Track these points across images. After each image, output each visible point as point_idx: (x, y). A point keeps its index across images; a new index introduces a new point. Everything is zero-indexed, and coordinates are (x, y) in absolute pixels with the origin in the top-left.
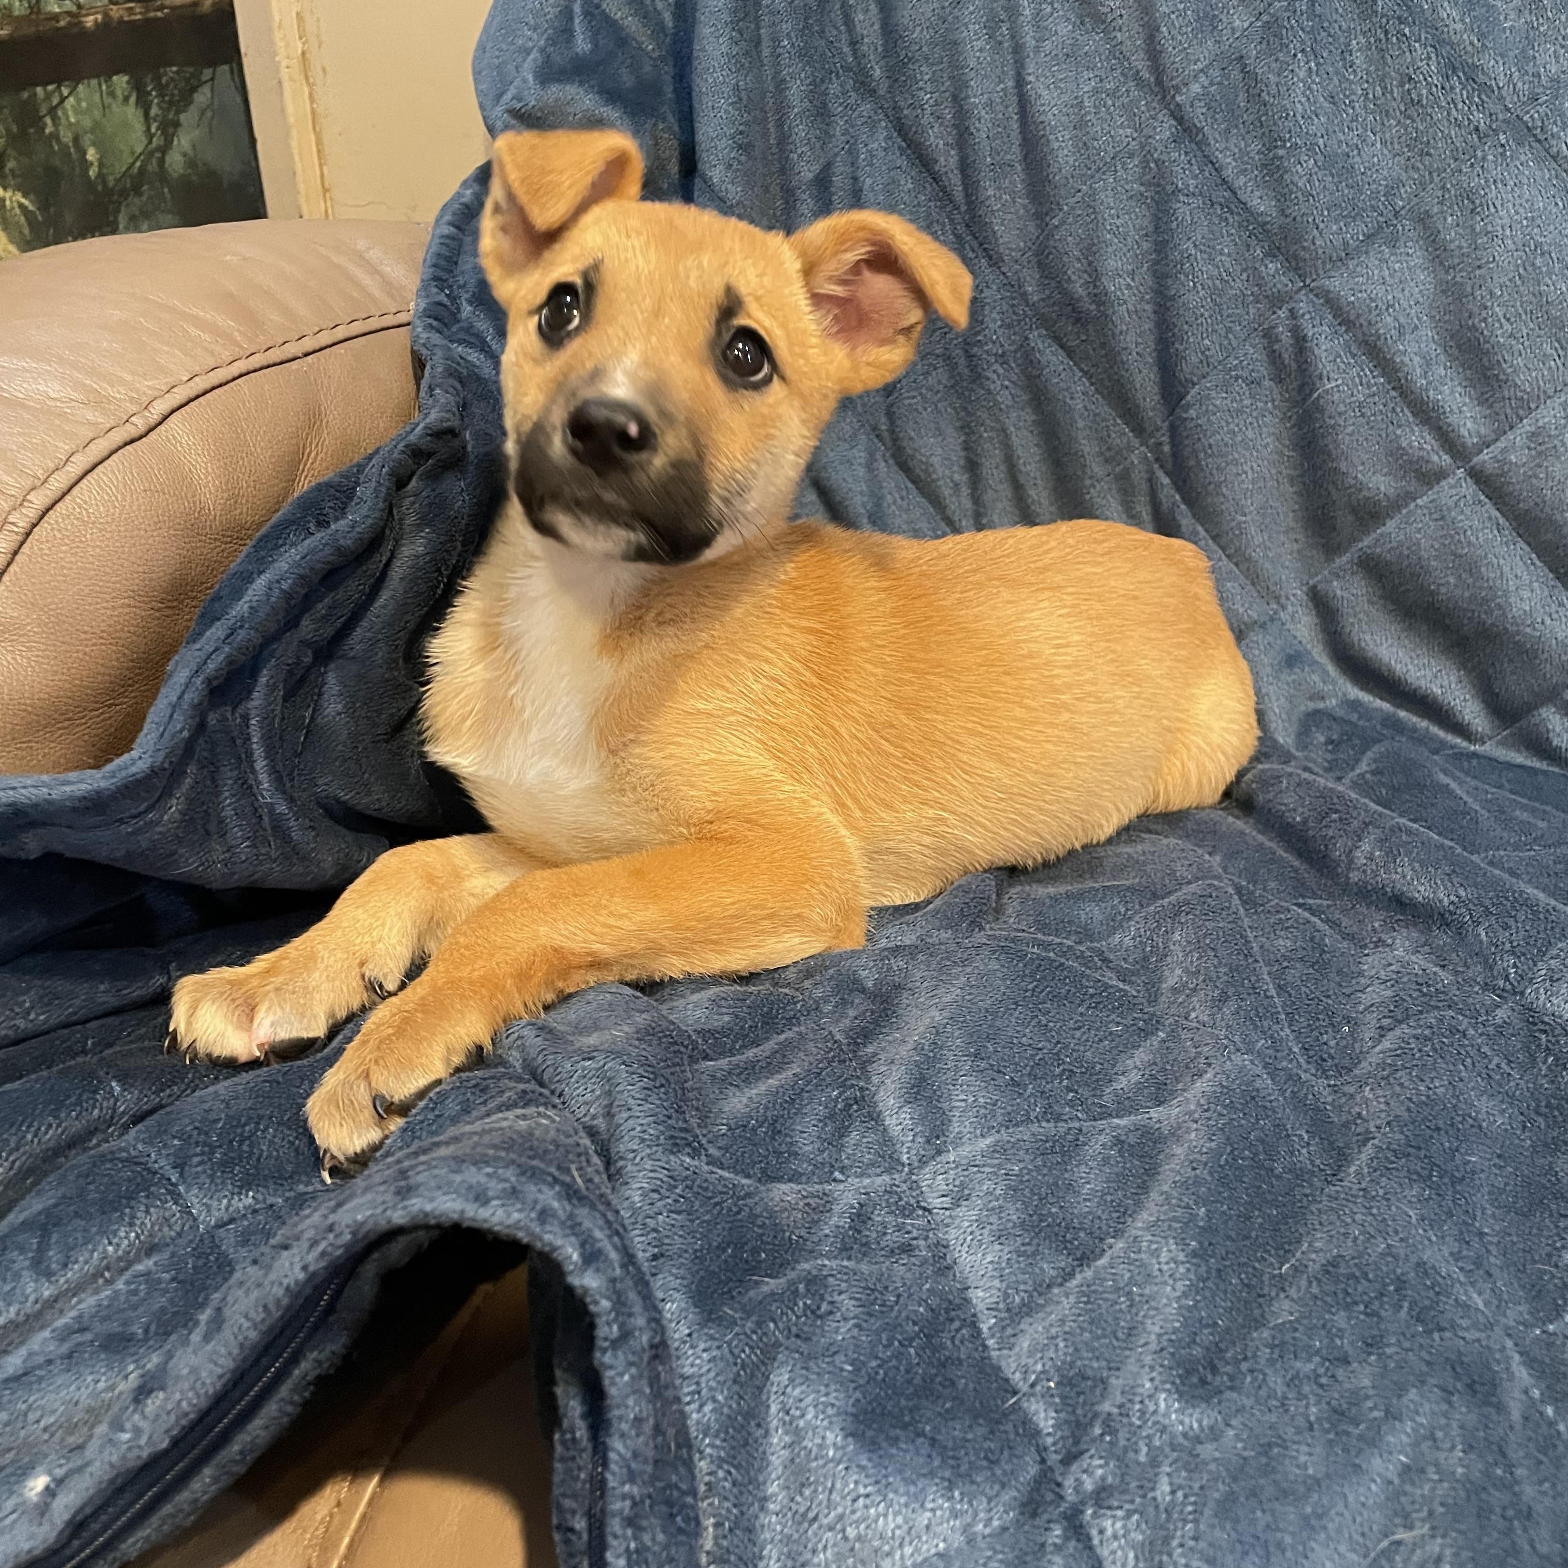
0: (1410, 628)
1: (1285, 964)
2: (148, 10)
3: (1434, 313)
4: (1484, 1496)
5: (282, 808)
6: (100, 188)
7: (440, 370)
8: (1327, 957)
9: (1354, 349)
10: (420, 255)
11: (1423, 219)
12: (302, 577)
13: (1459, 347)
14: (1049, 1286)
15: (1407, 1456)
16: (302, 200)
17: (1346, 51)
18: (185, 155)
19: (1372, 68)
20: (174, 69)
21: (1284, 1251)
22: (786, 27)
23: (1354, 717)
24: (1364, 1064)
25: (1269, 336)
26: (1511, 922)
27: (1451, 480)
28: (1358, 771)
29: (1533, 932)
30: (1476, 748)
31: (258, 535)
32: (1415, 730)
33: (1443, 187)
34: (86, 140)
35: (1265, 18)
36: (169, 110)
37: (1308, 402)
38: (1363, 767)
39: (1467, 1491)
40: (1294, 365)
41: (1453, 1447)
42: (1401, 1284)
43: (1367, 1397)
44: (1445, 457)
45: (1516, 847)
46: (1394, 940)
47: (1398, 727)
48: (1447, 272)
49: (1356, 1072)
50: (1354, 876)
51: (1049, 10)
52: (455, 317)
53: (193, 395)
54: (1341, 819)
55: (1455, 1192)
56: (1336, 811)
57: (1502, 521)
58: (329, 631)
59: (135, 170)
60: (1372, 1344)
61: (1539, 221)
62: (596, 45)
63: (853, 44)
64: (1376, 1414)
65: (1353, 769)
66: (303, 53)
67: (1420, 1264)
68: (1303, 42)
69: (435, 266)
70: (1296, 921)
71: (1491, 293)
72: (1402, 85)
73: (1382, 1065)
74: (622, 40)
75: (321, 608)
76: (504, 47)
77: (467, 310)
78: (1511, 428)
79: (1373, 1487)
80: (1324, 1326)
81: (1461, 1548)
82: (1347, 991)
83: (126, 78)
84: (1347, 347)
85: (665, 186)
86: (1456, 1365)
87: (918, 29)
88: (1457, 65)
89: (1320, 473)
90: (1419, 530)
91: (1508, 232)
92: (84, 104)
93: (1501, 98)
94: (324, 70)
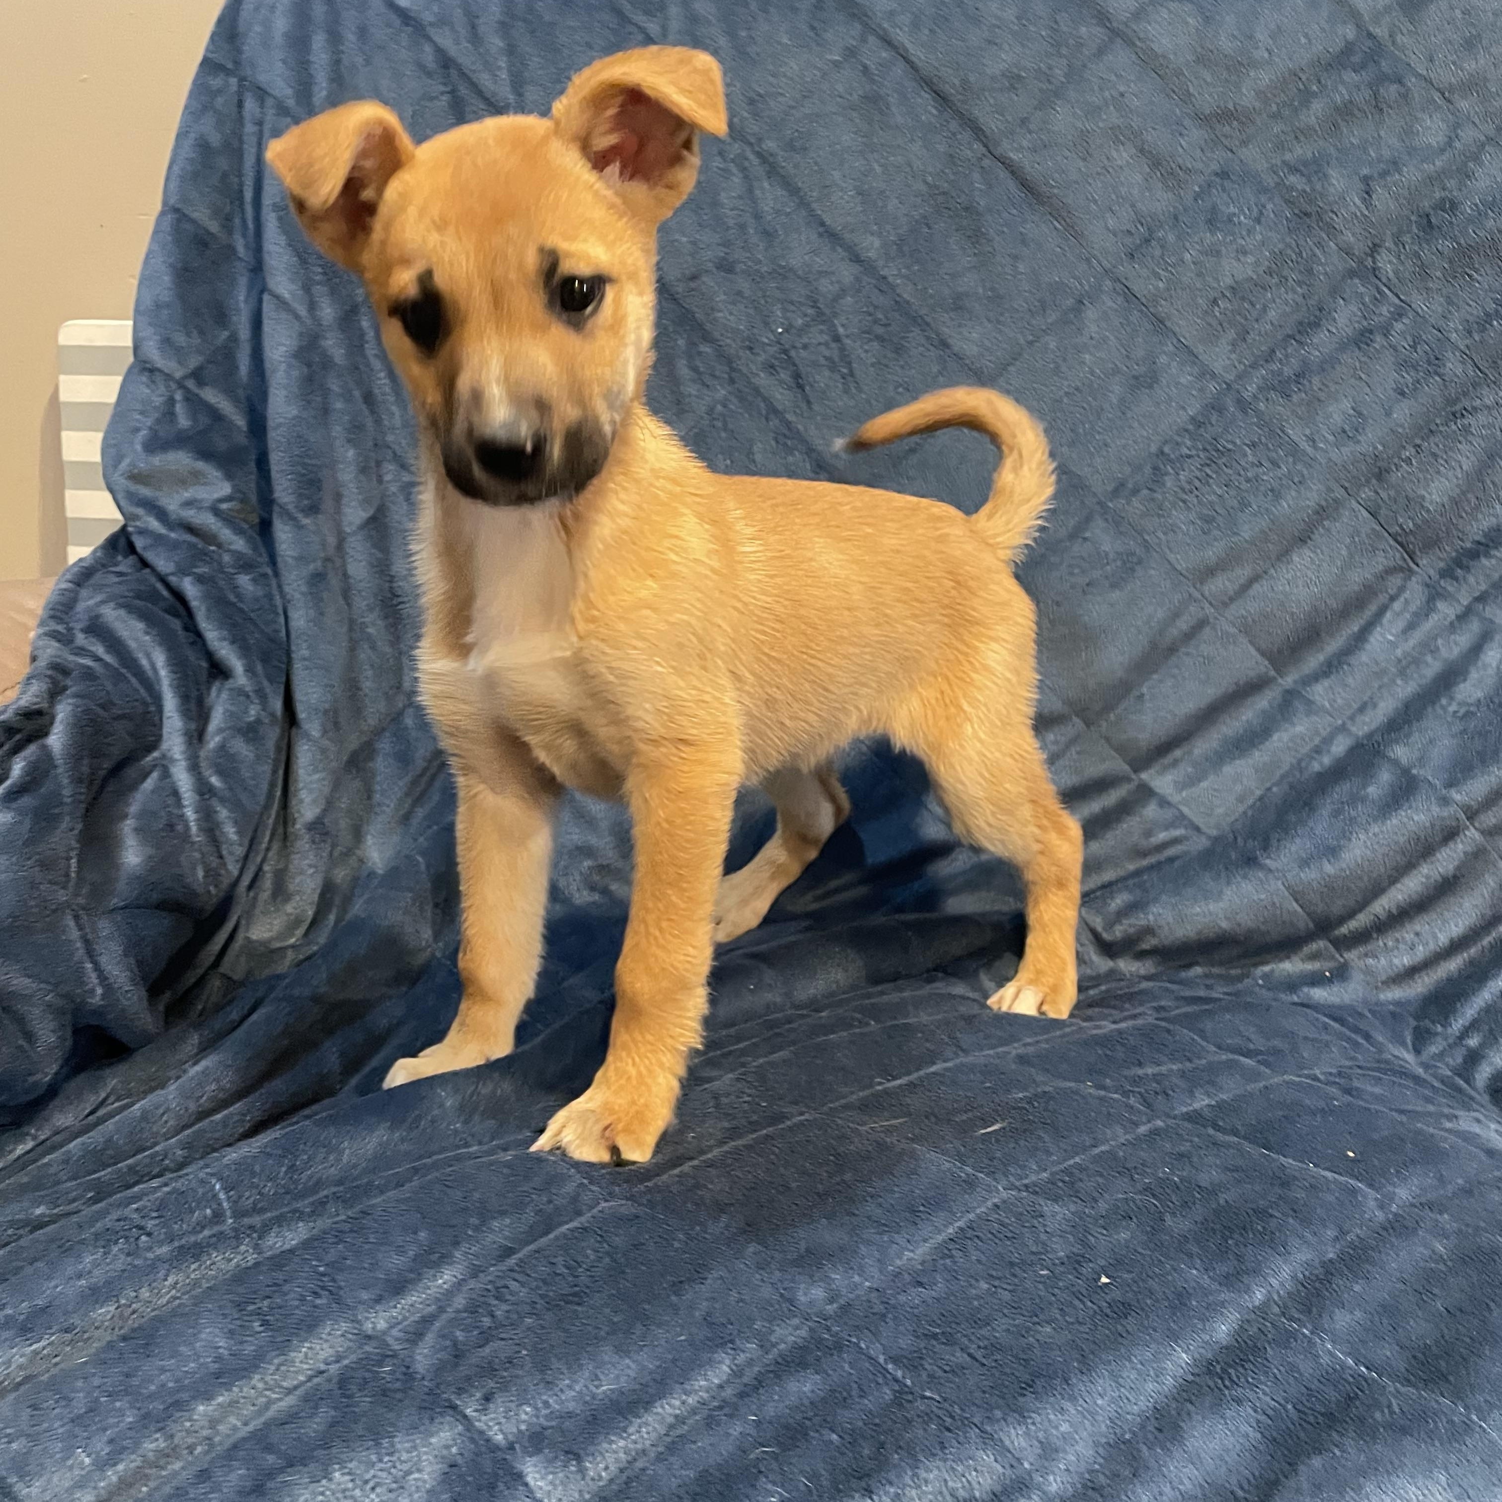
62: (195, 422)
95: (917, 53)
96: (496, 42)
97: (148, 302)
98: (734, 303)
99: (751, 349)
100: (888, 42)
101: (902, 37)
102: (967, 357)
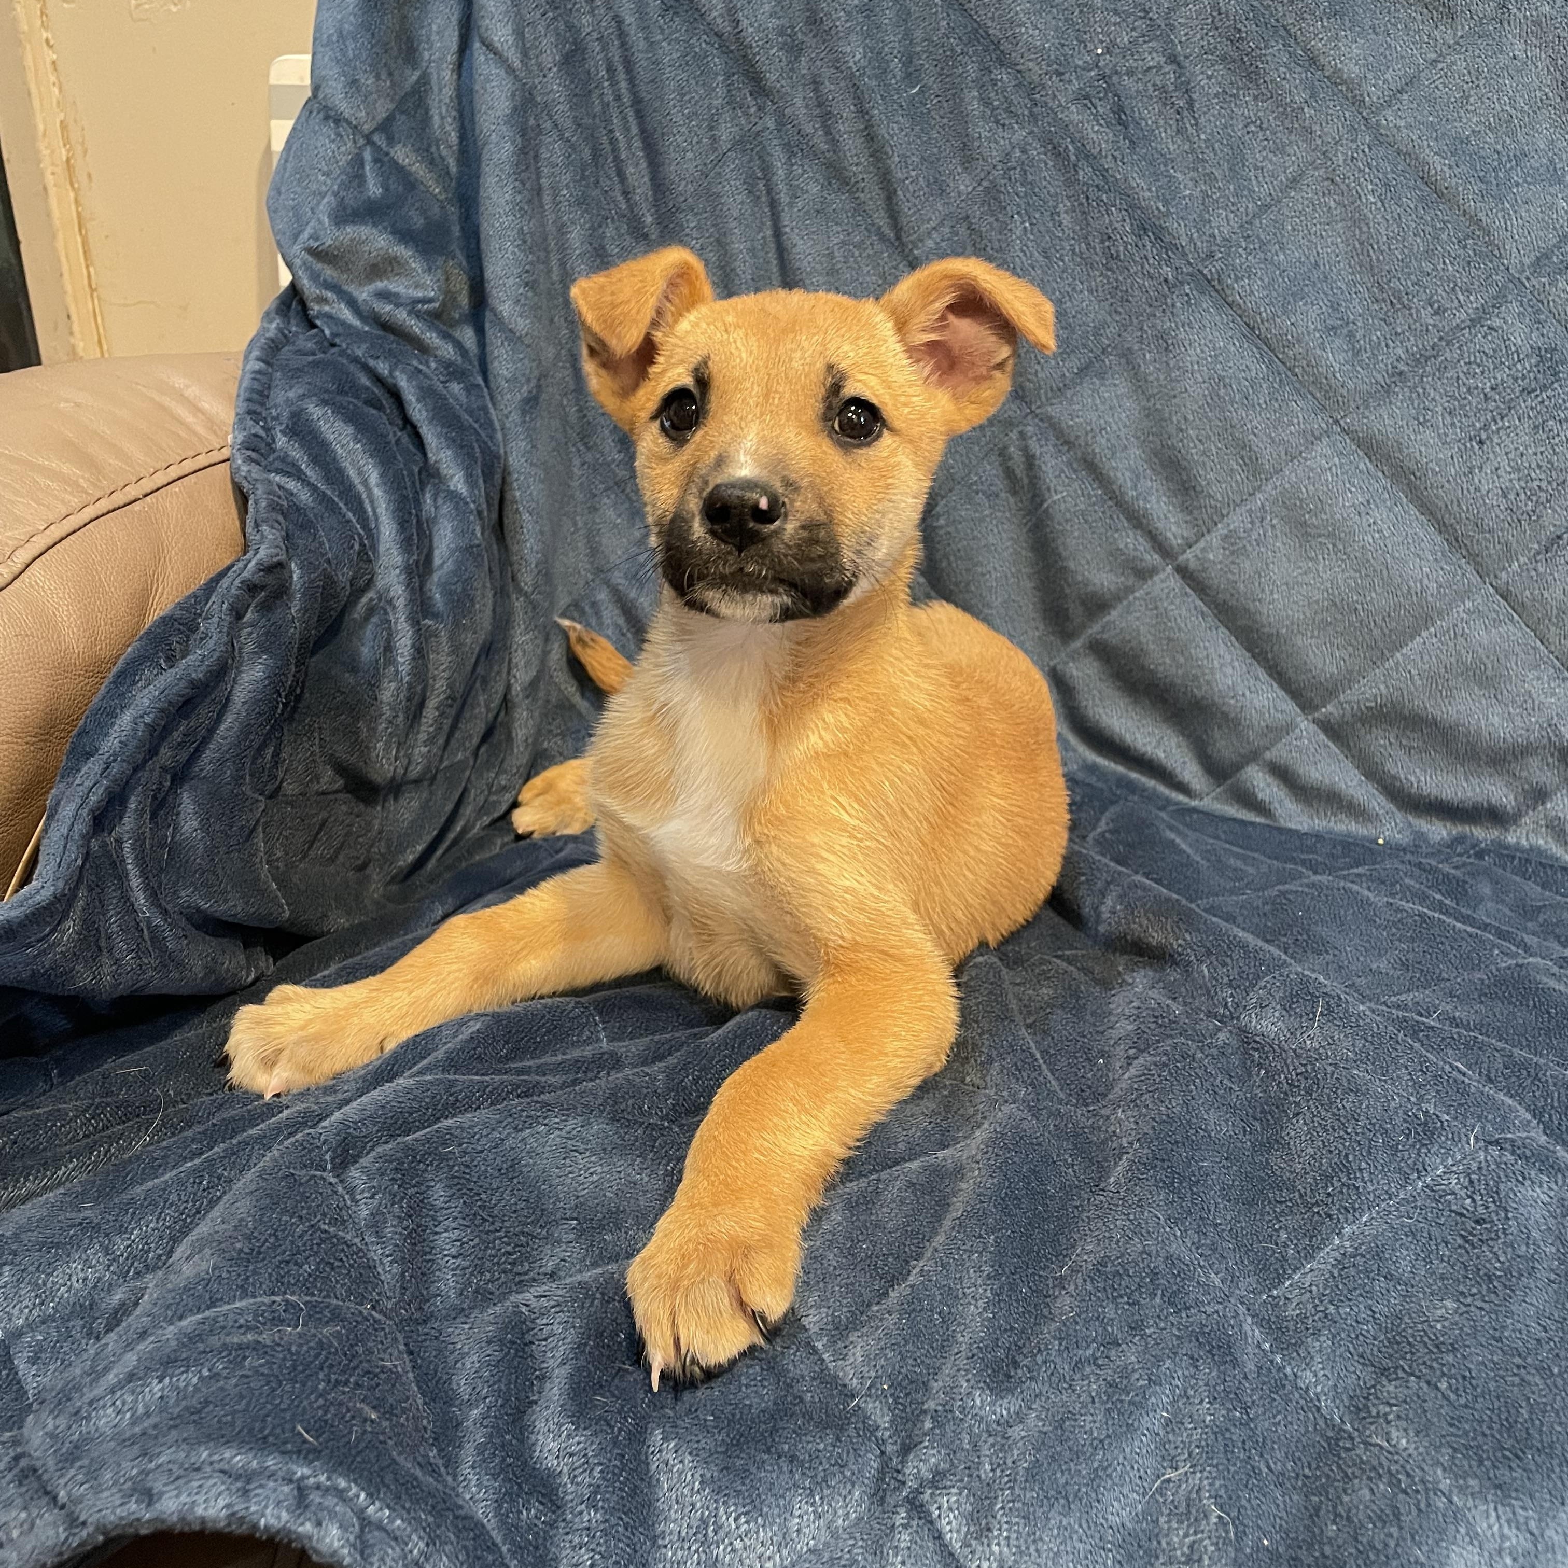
0: (1136, 702)
1: (1048, 1010)
3: (1139, 434)
4: (1228, 1435)
5: (157, 921)
7: (264, 504)
8: (1082, 1002)
9: (1075, 465)
10: (233, 389)
11: (1127, 355)
12: (162, 711)
13: (1162, 465)
14: (868, 1306)
15: (1168, 1412)
16: (69, 300)
17: (1054, 213)
19: (1078, 228)
21: (1061, 1256)
22: (566, 178)
23: (1093, 780)
24: (1117, 1089)
25: (1003, 453)
26: (1228, 960)
27: (1162, 576)
28: (1099, 830)
29: (1246, 968)
30: (1194, 803)
31: (115, 670)
32: (1144, 790)
33: (1141, 329)
35: (985, 184)
37: (1040, 511)
38: (1102, 826)
39: (1215, 1433)
40: (1026, 481)
41: (1202, 1401)
42: (1154, 1274)
43: (1134, 1371)
44: (1156, 556)
45: (1232, 892)
46: (1134, 979)
47: (1131, 787)
48: (1148, 400)
49: (1111, 1096)
50: (1102, 929)
51: (800, 171)
52: (271, 446)
53: (51, 542)
54: (1087, 880)
55: (1193, 1193)
56: (1084, 874)
57: (1205, 609)
58: (184, 756)
60: (1136, 1328)
61: (1221, 359)
62: (386, 189)
63: (626, 193)
64: (1141, 1383)
65: (1094, 828)
66: (68, 160)
67: (1169, 1257)
68: (1018, 205)
69: (249, 400)
70: (1057, 972)
71: (1186, 419)
72: (1102, 242)
73: (1132, 1090)
74: (410, 183)
75: (177, 736)
76: (298, 189)
77: (281, 441)
78: (1209, 531)
79: (1144, 1439)
80: (1098, 1318)
81: (1215, 1478)
82: (1100, 1029)
84: (1069, 464)
85: (457, 316)
86: (1200, 1335)
87: (683, 183)
88: (1148, 227)
89: (1053, 570)
90: (1138, 619)
91: (1196, 367)
93: (1184, 255)
94: (89, 176)
97: (330, 29)
98: (1038, 13)
99: (1059, 74)
102: (1344, 82)
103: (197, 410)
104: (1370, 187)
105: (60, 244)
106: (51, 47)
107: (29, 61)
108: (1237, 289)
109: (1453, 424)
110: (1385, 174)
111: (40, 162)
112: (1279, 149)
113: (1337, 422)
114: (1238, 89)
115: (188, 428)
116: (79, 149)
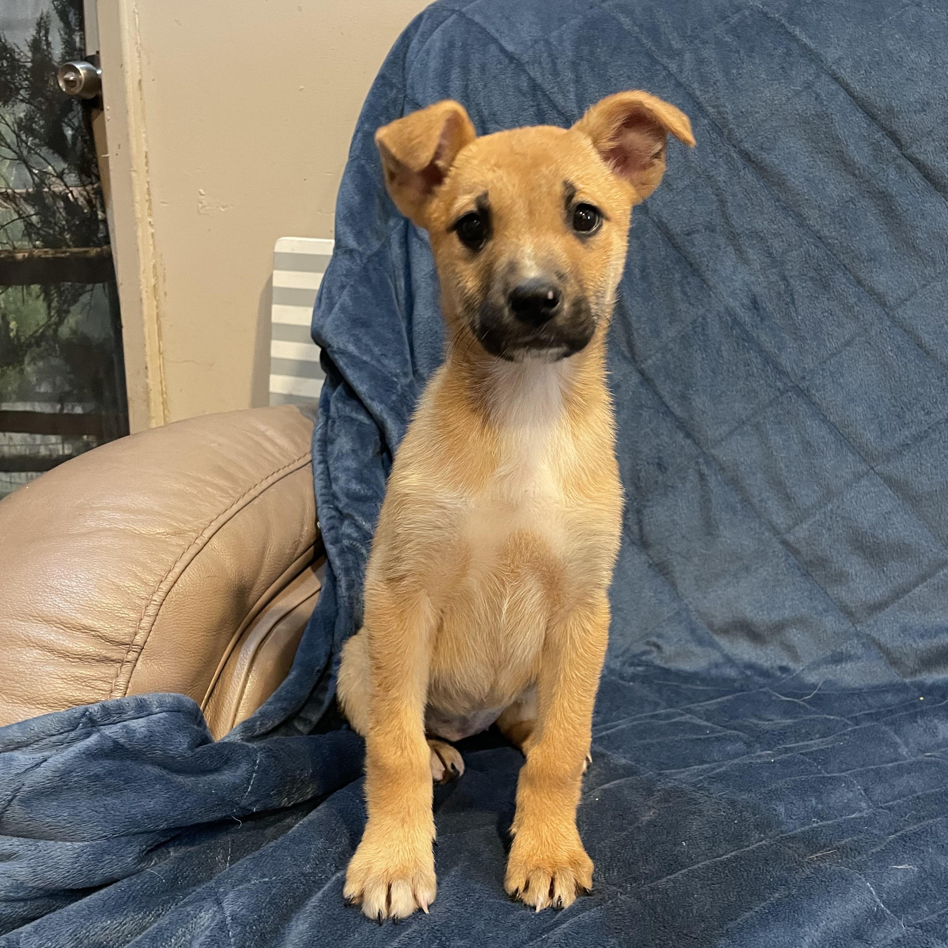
2: (56, 253)
3: (762, 467)
6: (16, 342)
9: (727, 482)
11: (756, 425)
13: (775, 485)
16: (148, 359)
18: (71, 328)
20: (70, 283)
34: (10, 317)
36: (63, 304)
44: (771, 534)
57: (799, 565)
59: (38, 334)
66: (155, 285)
72: (745, 366)
78: (801, 522)
83: (39, 286)
84: (724, 480)
88: (769, 361)
92: (11, 299)
93: (789, 377)
94: (166, 294)
95: (857, 87)
96: (569, 75)
100: (836, 79)
101: (845, 74)
102: (876, 294)
103: (275, 444)
104: (889, 348)
105: (146, 330)
106: (152, 226)
107: (140, 234)
108: (817, 396)
109: (937, 474)
110: (898, 342)
111: (140, 285)
112: (840, 325)
113: (872, 468)
114: (819, 294)
115: (272, 455)
116: (161, 279)
